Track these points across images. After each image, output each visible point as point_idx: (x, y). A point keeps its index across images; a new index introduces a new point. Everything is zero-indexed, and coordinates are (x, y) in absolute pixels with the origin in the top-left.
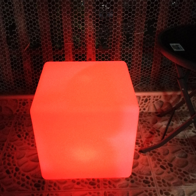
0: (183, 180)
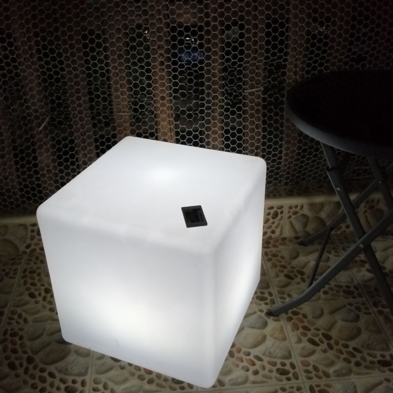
0: (353, 364)
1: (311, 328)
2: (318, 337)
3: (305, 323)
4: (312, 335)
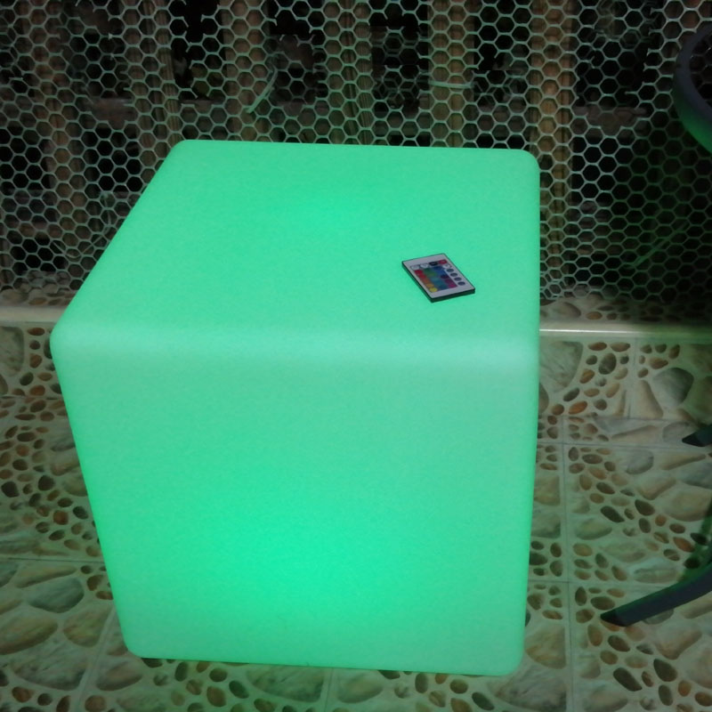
1: (633, 645)
2: (643, 670)
3: (621, 633)
4: (630, 662)
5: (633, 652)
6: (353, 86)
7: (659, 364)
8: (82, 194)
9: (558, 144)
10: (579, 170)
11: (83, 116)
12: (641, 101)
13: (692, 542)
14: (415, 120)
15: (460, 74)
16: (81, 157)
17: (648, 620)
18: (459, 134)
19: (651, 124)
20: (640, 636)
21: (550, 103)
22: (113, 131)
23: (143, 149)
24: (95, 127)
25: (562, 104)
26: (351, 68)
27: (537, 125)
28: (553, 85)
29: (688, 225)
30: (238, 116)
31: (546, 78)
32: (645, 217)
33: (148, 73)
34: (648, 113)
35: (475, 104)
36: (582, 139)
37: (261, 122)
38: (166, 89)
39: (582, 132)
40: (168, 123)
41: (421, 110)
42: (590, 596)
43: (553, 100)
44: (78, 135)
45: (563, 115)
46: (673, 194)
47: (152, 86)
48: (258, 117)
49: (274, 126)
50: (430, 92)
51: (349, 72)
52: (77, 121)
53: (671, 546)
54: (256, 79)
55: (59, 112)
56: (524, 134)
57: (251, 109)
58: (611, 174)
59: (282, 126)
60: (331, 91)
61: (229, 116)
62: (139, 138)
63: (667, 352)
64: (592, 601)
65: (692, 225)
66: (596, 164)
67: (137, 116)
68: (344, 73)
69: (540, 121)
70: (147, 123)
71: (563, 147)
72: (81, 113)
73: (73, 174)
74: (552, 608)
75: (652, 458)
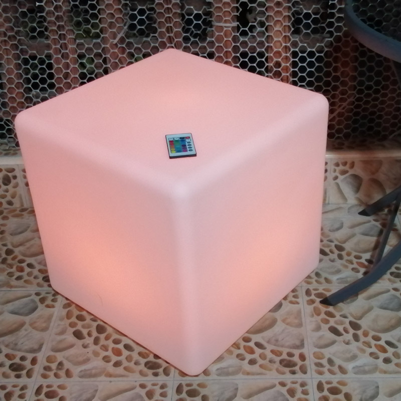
0: (380, 361)
1: (337, 314)
2: (343, 326)
3: (331, 309)
4: (336, 323)
5: (338, 317)
6: (171, 27)
7: (343, 173)
8: (22, 93)
9: (284, 55)
10: (296, 68)
11: (21, 49)
12: (327, 30)
13: (366, 263)
14: (205, 45)
15: (229, 18)
16: (21, 72)
17: (344, 302)
18: (230, 51)
19: (333, 41)
20: (341, 310)
21: (279, 32)
22: (39, 57)
23: (55, 66)
24: (28, 55)
25: (285, 33)
26: (169, 17)
27: (272, 45)
28: (280, 23)
29: (356, 96)
30: (108, 46)
31: (276, 19)
32: (333, 93)
33: (58, 24)
34: (331, 37)
35: (238, 34)
36: (296, 51)
37: (121, 49)
38: (68, 32)
39: (296, 48)
40: (69, 51)
41: (209, 39)
42: (313, 292)
43: (280, 31)
44: (19, 60)
45: (285, 39)
46: (347, 79)
47: (60, 31)
48: (119, 46)
49: (128, 51)
50: (213, 29)
51: (169, 20)
52: (18, 52)
53: (355, 266)
54: (118, 25)
55: (8, 47)
56: (265, 49)
57: (115, 41)
58: (313, 70)
59: (133, 51)
60: (159, 30)
61: (103, 46)
62: (53, 60)
63: (348, 165)
64: (315, 295)
65: (357, 96)
66: (305, 65)
67: (52, 48)
68: (166, 20)
69: (273, 42)
70: (57, 51)
71: (287, 56)
72: (20, 47)
73: (17, 81)
74: (294, 299)
75: (342, 223)
